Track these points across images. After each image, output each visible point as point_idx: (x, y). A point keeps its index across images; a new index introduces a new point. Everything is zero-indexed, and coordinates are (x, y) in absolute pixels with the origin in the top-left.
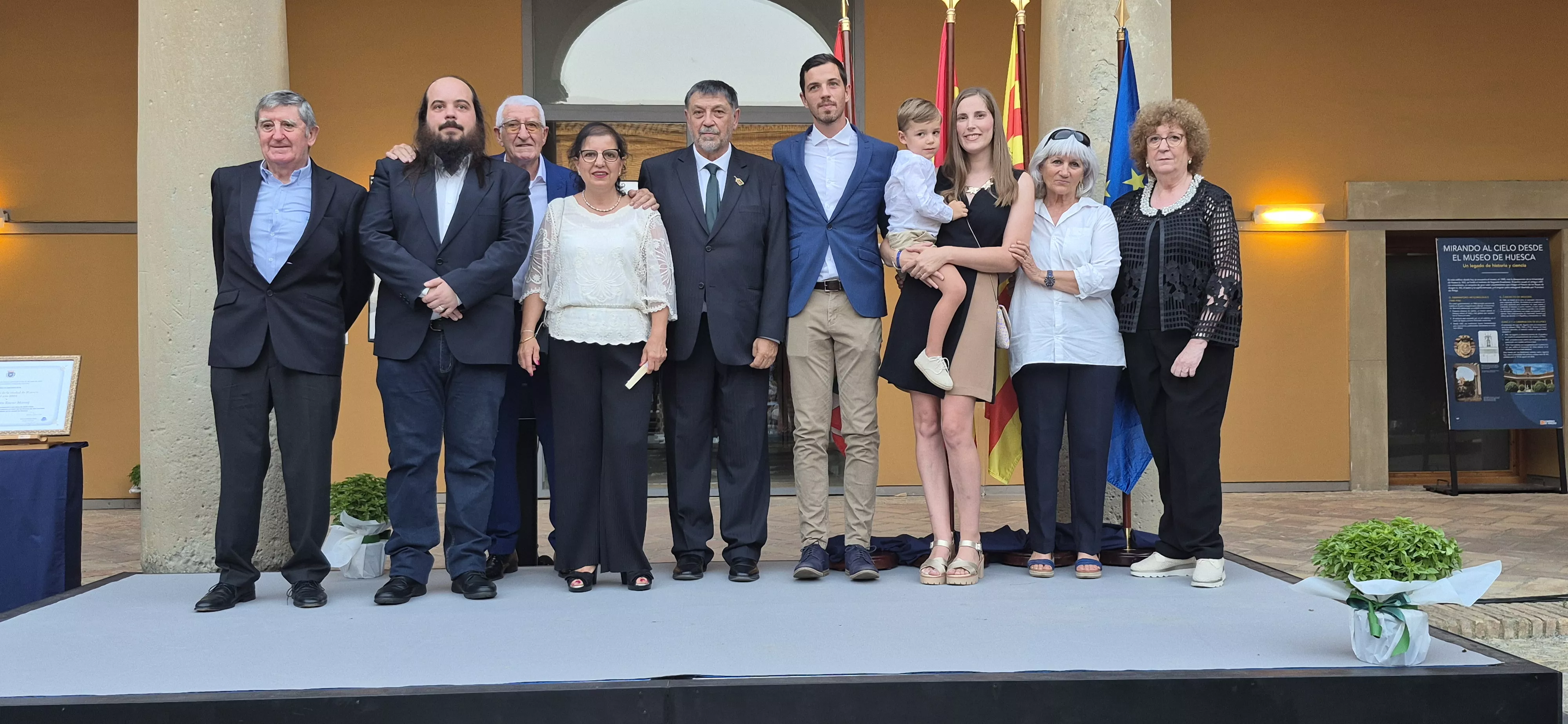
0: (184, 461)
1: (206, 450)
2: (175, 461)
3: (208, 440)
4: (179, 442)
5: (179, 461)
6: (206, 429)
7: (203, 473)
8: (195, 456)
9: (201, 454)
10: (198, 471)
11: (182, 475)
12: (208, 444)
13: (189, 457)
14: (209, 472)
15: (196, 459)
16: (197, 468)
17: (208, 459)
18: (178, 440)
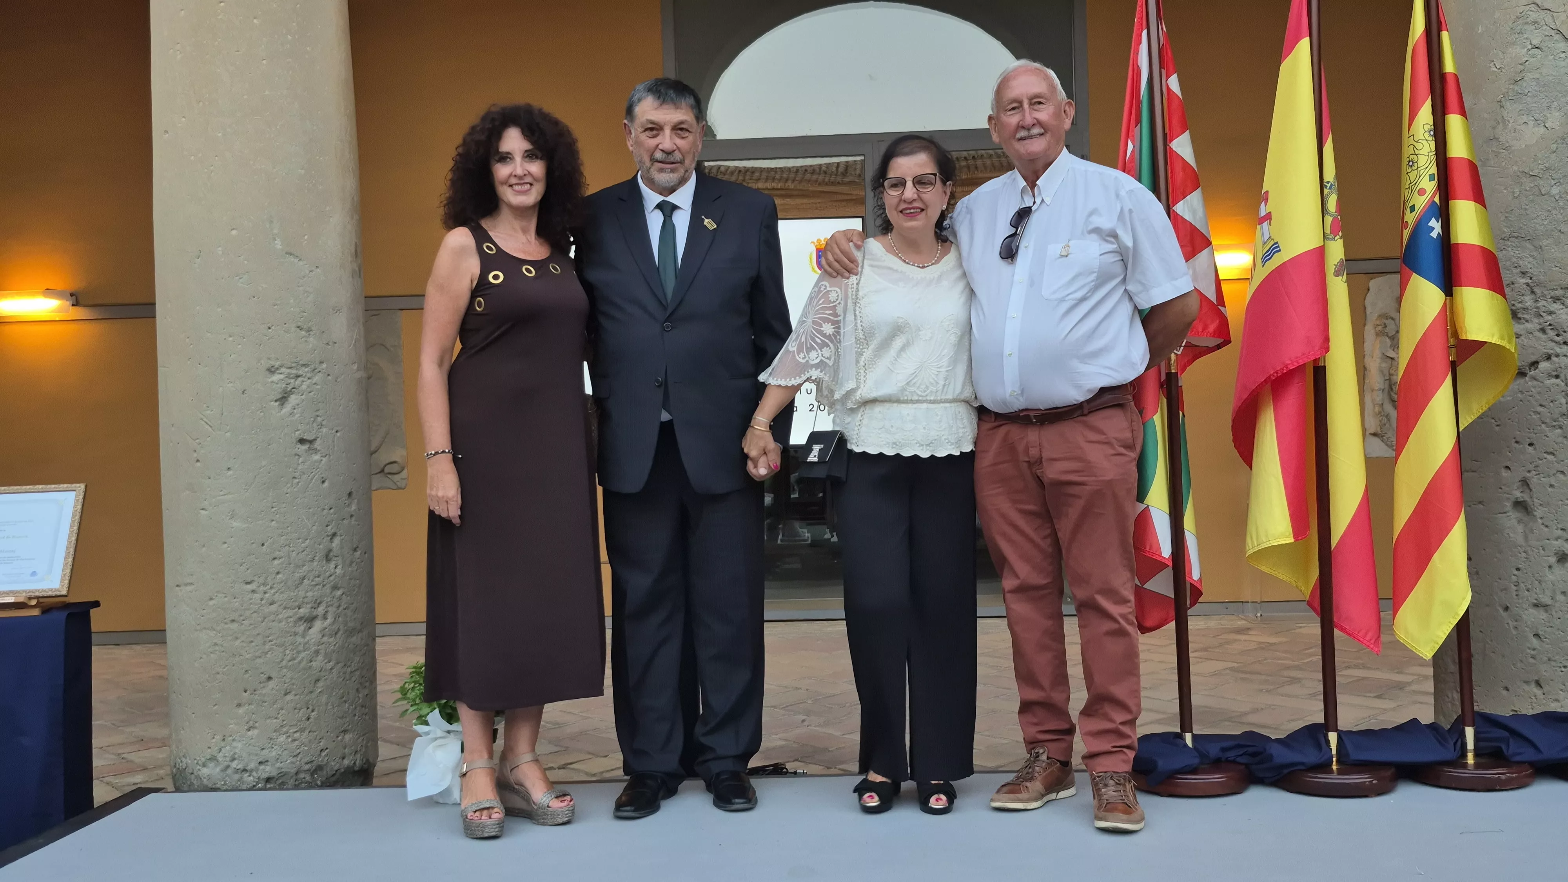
0: (219, 628)
1: (248, 613)
2: (208, 629)
3: (251, 599)
4: (211, 603)
5: (213, 629)
6: (248, 583)
7: (245, 645)
8: (233, 621)
9: (242, 618)
10: (237, 643)
11: (217, 648)
12: (251, 603)
13: (226, 623)
14: (253, 644)
15: (235, 626)
16: (237, 638)
17: (251, 625)
18: (211, 599)
